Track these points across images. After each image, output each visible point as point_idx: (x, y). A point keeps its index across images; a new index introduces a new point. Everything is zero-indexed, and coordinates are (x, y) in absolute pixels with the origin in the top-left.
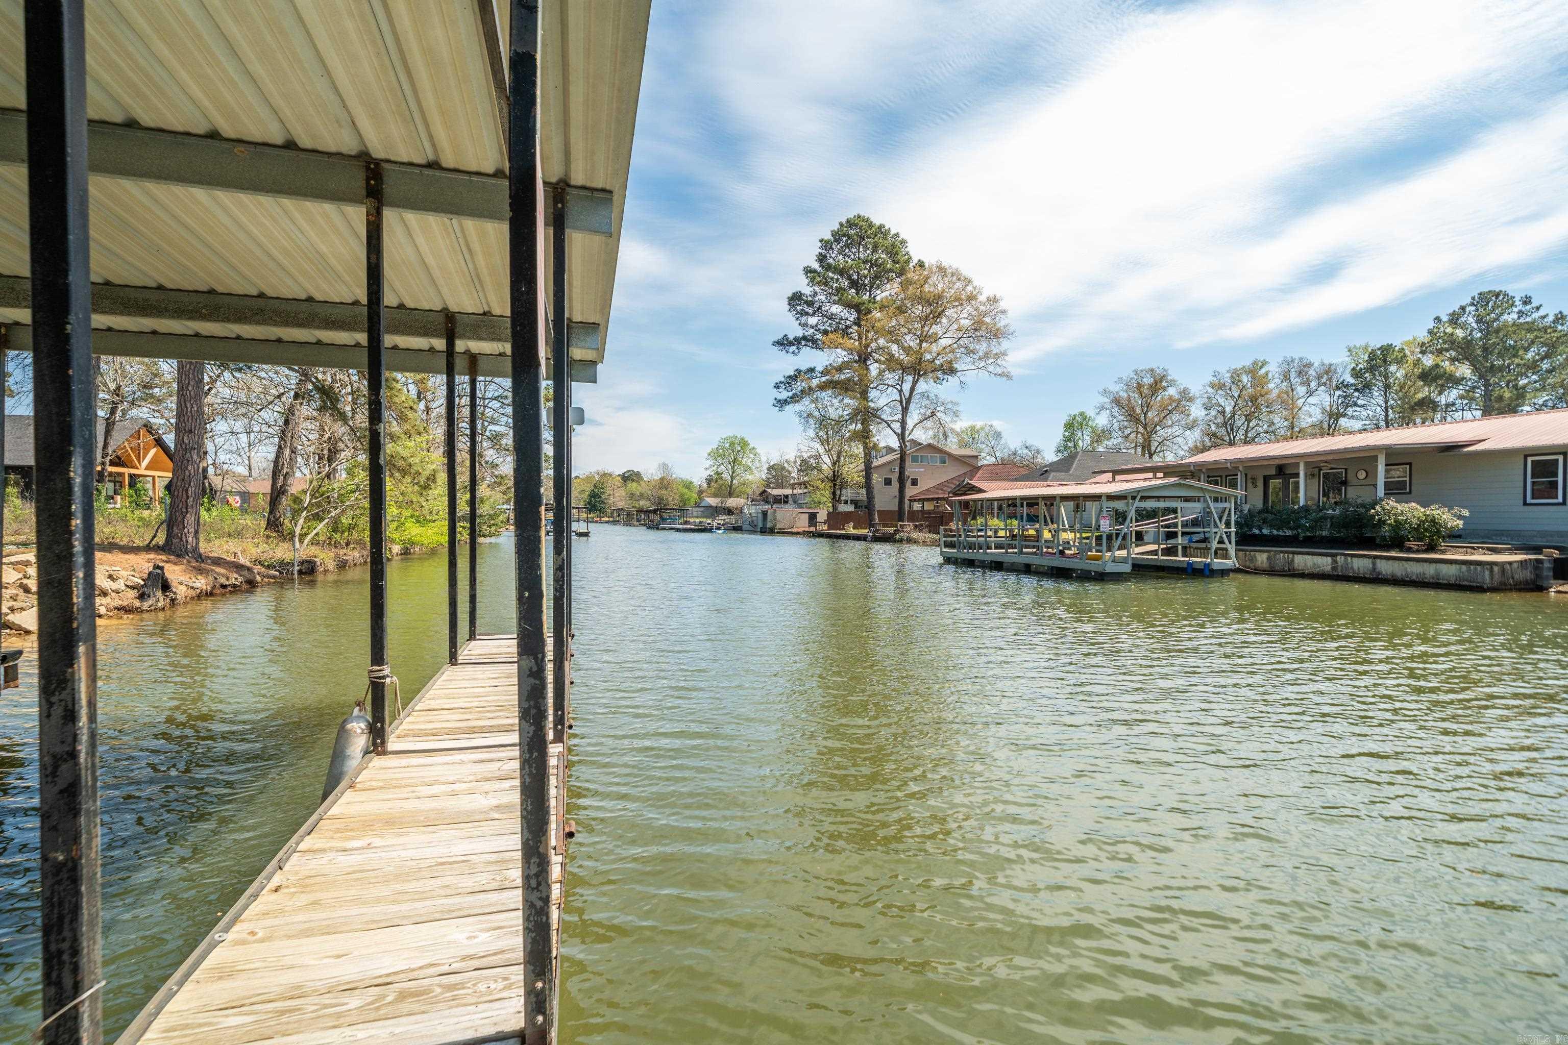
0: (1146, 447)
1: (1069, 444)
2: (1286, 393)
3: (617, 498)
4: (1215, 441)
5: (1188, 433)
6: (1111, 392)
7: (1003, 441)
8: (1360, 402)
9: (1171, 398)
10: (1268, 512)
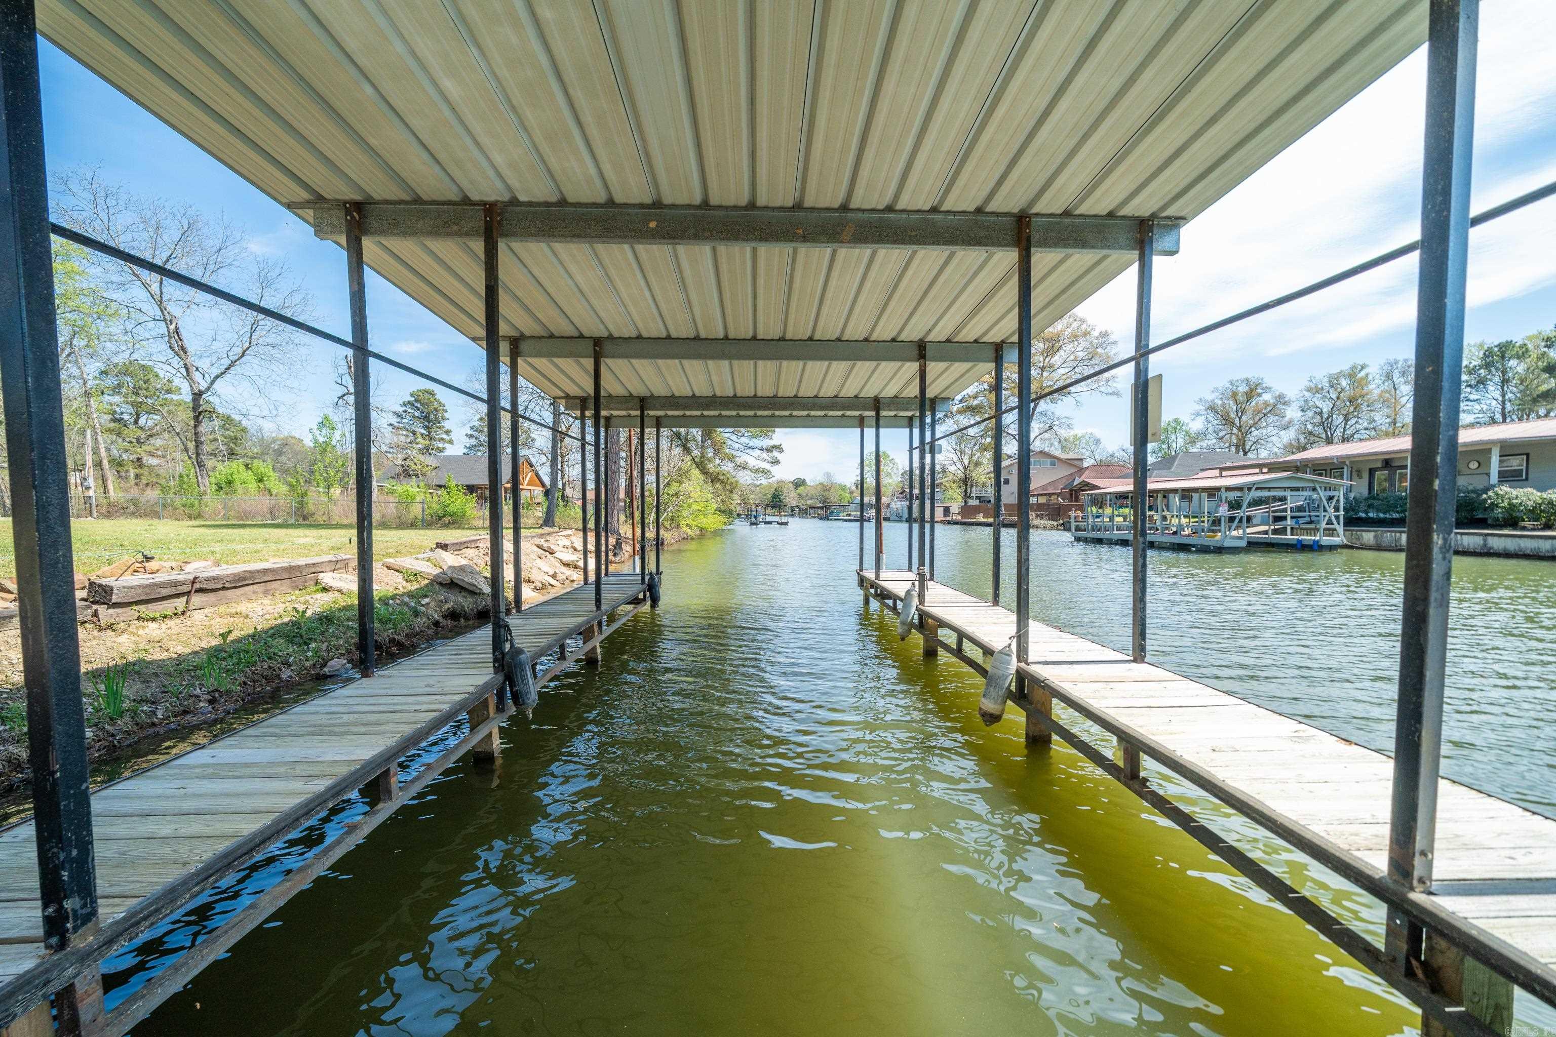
0: (1241, 446)
1: (1164, 446)
2: (1389, 392)
3: (791, 498)
4: (1310, 439)
5: (1283, 433)
6: (1206, 401)
7: (1101, 446)
8: (1472, 397)
9: (1266, 403)
10: (1374, 498)
